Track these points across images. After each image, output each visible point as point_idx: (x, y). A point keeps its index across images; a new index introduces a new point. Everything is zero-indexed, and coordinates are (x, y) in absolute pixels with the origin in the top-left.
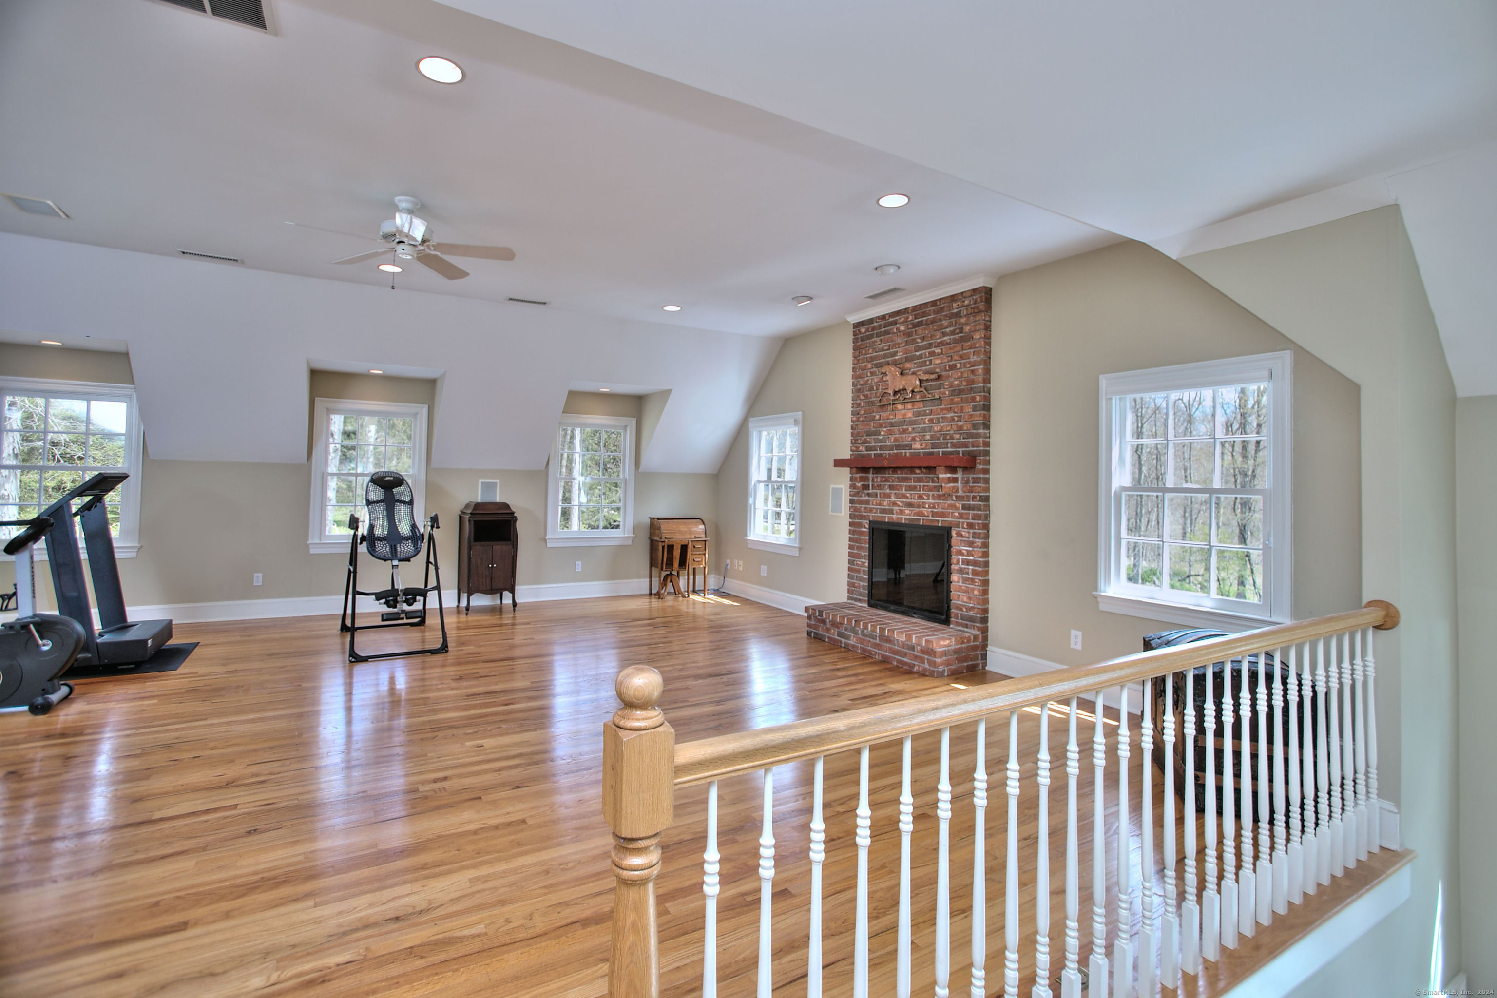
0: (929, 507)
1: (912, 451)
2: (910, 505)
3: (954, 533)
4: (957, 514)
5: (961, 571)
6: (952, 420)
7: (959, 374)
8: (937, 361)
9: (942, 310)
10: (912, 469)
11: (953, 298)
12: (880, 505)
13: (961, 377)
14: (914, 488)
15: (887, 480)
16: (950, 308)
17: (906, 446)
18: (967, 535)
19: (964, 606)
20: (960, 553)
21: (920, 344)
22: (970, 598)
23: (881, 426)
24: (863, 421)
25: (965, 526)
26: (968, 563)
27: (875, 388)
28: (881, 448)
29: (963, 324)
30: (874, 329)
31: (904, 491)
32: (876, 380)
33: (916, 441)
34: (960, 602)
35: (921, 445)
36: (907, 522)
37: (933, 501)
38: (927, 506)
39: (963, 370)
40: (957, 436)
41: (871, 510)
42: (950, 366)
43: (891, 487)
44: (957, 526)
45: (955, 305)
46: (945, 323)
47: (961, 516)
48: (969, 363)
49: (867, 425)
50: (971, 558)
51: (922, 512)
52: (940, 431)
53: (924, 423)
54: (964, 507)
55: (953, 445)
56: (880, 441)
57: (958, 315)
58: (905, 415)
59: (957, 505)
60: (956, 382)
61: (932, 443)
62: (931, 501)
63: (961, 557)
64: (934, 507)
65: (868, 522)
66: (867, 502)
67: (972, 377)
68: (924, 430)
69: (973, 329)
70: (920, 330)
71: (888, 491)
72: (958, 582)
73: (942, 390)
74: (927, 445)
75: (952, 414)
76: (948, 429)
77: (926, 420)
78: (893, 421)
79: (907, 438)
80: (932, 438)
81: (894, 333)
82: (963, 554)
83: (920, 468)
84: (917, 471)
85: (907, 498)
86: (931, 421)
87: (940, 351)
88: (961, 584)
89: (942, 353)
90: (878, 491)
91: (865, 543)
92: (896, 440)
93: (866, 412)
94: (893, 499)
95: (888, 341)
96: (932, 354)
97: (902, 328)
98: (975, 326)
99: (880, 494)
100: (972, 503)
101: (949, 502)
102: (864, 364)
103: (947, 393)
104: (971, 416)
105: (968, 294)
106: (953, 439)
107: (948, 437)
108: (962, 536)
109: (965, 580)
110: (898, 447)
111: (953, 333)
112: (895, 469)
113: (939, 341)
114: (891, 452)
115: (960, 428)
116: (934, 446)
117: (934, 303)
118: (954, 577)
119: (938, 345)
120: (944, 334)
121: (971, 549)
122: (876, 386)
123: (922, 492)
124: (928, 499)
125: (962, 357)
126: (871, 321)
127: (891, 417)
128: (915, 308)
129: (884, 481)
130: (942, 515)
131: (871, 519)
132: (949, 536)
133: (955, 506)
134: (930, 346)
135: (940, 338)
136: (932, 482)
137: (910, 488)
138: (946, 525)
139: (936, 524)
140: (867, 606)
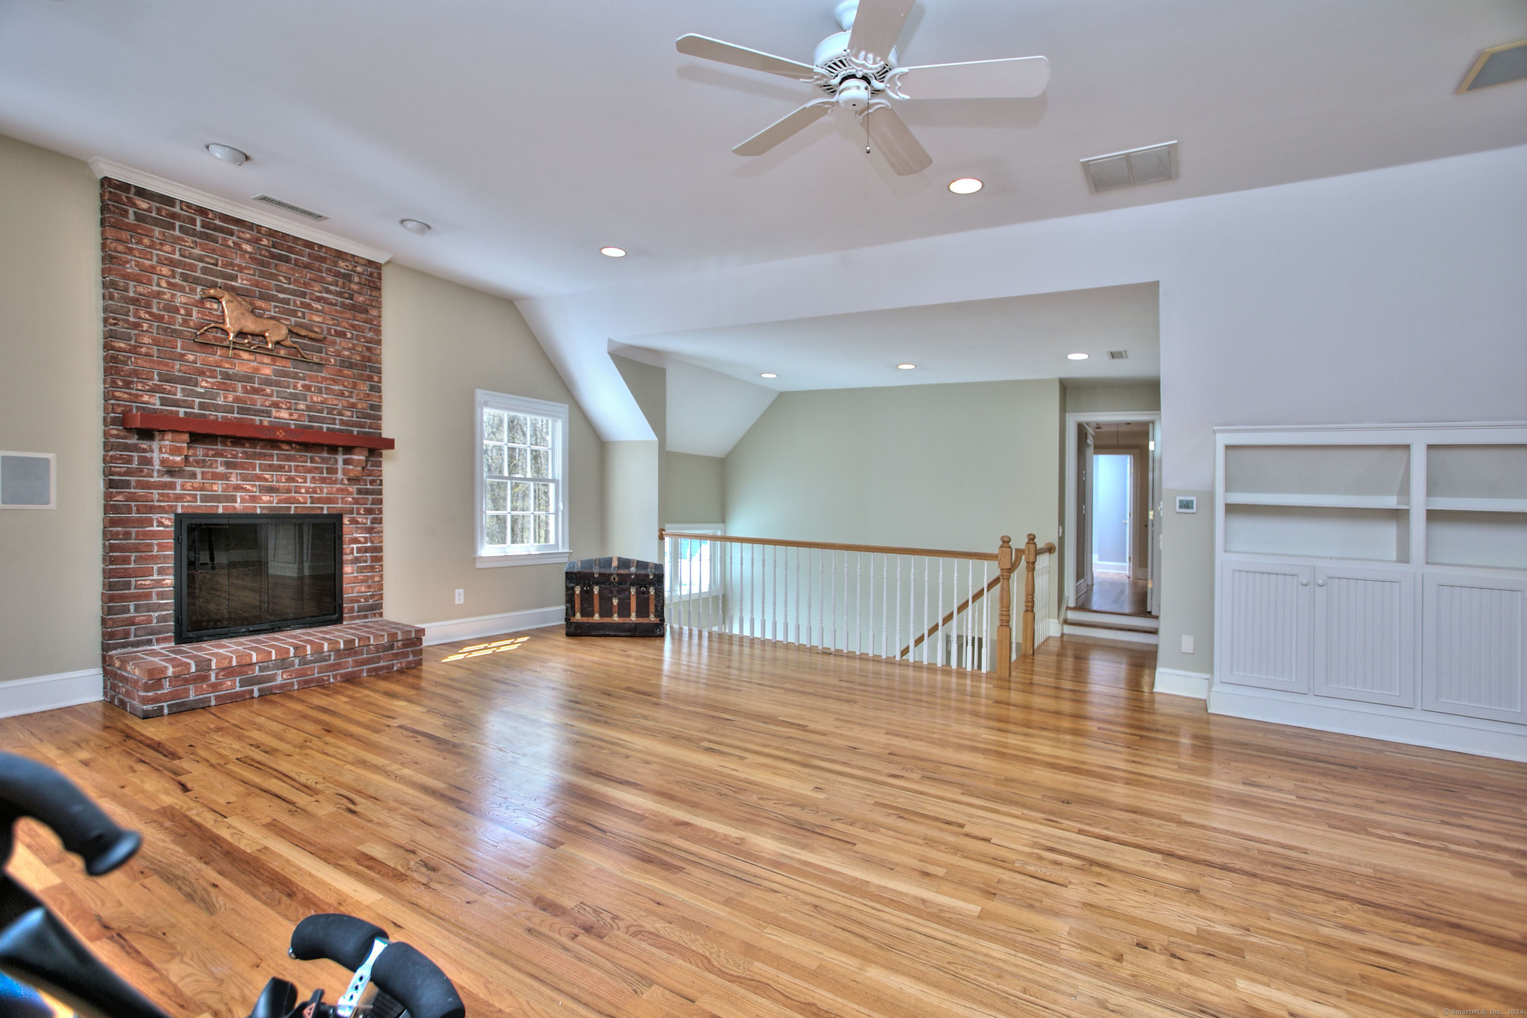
0: (307, 492)
1: (272, 419)
2: (271, 490)
3: (346, 521)
4: (350, 499)
5: (356, 560)
6: (342, 394)
7: (350, 345)
8: (316, 319)
9: (323, 260)
10: (274, 443)
11: (340, 255)
12: (202, 489)
13: (353, 348)
14: (280, 468)
15: (218, 454)
16: (335, 264)
17: (262, 411)
18: (364, 521)
19: (360, 597)
20: (356, 541)
21: (285, 286)
22: (369, 587)
23: (202, 373)
24: (147, 355)
25: (362, 512)
26: (366, 550)
27: (182, 311)
28: (202, 406)
29: (353, 291)
30: (174, 216)
31: (258, 471)
32: (184, 300)
33: (281, 408)
34: (355, 594)
35: (291, 415)
36: (265, 512)
37: (313, 485)
38: (303, 491)
39: (355, 342)
40: (349, 413)
41: (179, 498)
42: (336, 331)
43: (228, 465)
44: (351, 512)
45: (342, 264)
46: (330, 279)
47: (356, 501)
48: (364, 337)
49: (167, 364)
50: (369, 544)
51: (294, 498)
52: (322, 402)
53: (295, 388)
54: (359, 492)
55: (342, 422)
56: (200, 395)
57: (347, 277)
58: (256, 370)
59: (351, 489)
60: (346, 353)
61: (309, 415)
62: (308, 484)
63: (355, 546)
64: (315, 492)
65: (172, 516)
66: (172, 486)
67: (368, 354)
68: (295, 396)
69: (368, 302)
70: (284, 266)
71: (221, 469)
72: (352, 573)
73: (323, 355)
74: (300, 416)
75: (341, 388)
76: (335, 402)
77: (299, 385)
78: (230, 371)
79: (259, 402)
80: (309, 408)
81: (229, 247)
82: (360, 542)
83: (289, 443)
84: (285, 447)
85: (266, 480)
86: (307, 388)
87: (320, 307)
88: (355, 574)
89: (322, 311)
90: (198, 470)
91: (169, 549)
92: (237, 399)
93: (156, 342)
94: (234, 481)
95: (214, 251)
96: (308, 306)
97: (248, 248)
98: (372, 301)
99: (203, 473)
100: (369, 486)
101: (339, 486)
102: (148, 263)
103: (332, 360)
104: (368, 395)
105: (363, 262)
106: (342, 415)
107: (335, 412)
108: (357, 522)
109: (360, 570)
110: (241, 410)
111: (340, 294)
112: (238, 441)
113: (318, 294)
114: (230, 415)
115: (353, 405)
116: (311, 419)
117: (309, 244)
118: (347, 569)
119: (319, 300)
120: (328, 291)
121: (367, 535)
122: (185, 309)
123: (293, 474)
124: (306, 482)
125: (354, 327)
126: (169, 201)
127: (227, 365)
128: (272, 233)
129: (213, 456)
130: (328, 501)
131: (180, 511)
132: (341, 523)
133: (347, 491)
134: (303, 295)
135: (320, 292)
136: (311, 462)
137: (271, 468)
138: (334, 512)
139: (319, 512)
140: (173, 644)
